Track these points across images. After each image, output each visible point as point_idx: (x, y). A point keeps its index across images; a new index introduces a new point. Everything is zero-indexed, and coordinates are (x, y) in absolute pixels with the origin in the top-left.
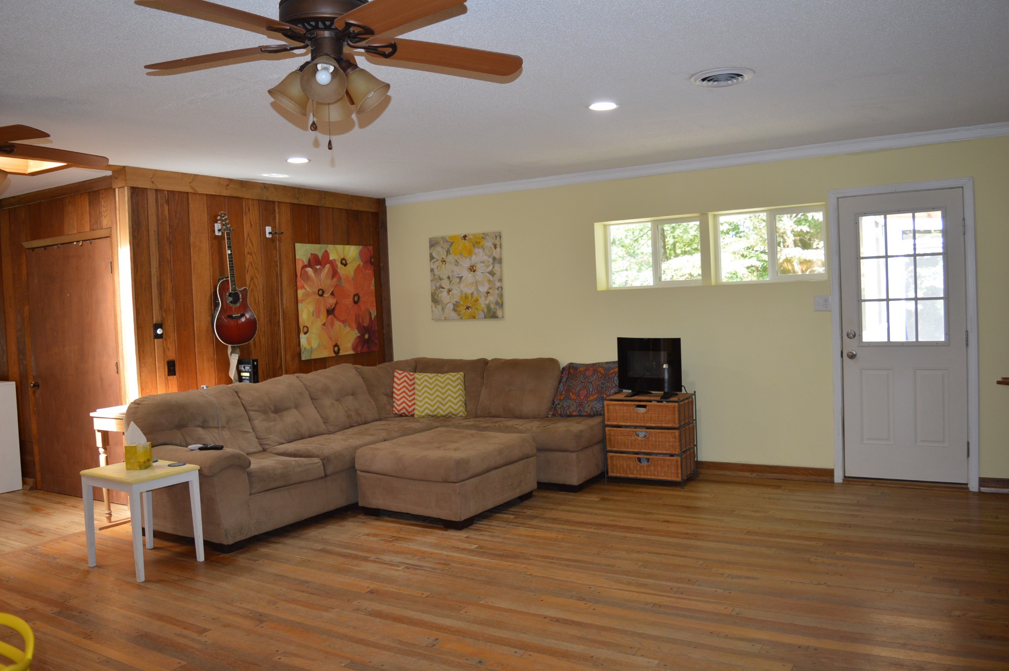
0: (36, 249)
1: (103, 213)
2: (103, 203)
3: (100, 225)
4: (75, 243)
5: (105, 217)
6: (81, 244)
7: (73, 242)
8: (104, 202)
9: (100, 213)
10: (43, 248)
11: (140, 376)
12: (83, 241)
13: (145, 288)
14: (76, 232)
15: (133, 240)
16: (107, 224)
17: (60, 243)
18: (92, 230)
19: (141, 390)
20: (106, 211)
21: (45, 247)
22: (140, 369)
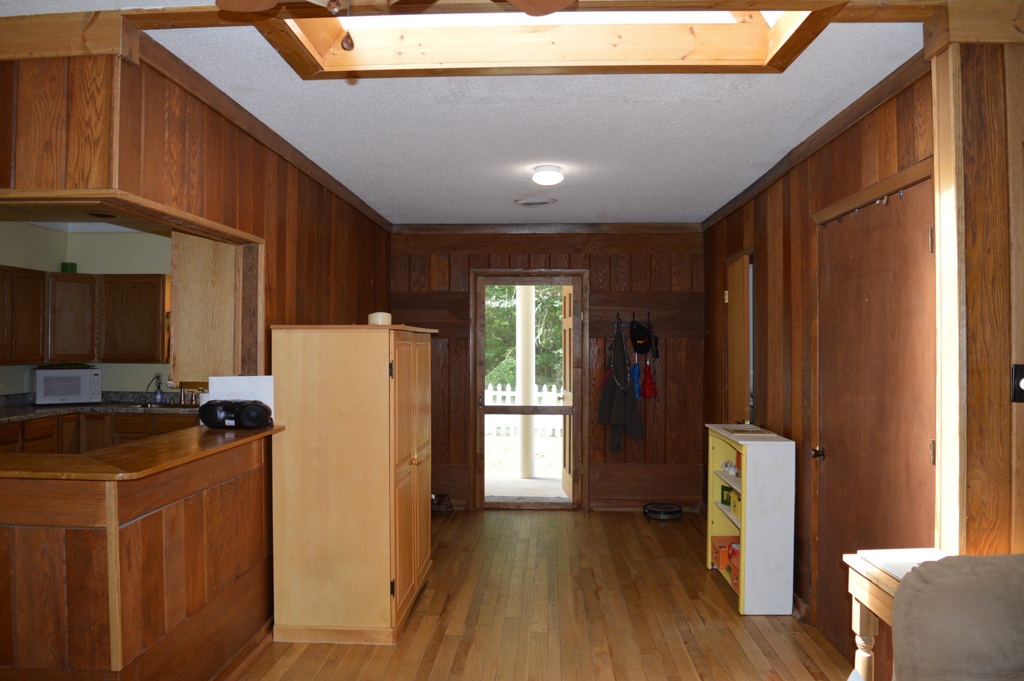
0: (828, 224)
1: (919, 130)
2: (919, 108)
3: (914, 155)
4: (878, 202)
5: (922, 136)
6: (885, 201)
7: (875, 202)
8: (921, 105)
9: (914, 130)
10: (836, 221)
11: (968, 487)
12: (889, 195)
13: (994, 279)
14: (877, 180)
15: (966, 165)
16: (925, 150)
17: (858, 205)
18: (901, 168)
19: (968, 521)
20: (923, 123)
21: (839, 218)
22: (968, 471)
